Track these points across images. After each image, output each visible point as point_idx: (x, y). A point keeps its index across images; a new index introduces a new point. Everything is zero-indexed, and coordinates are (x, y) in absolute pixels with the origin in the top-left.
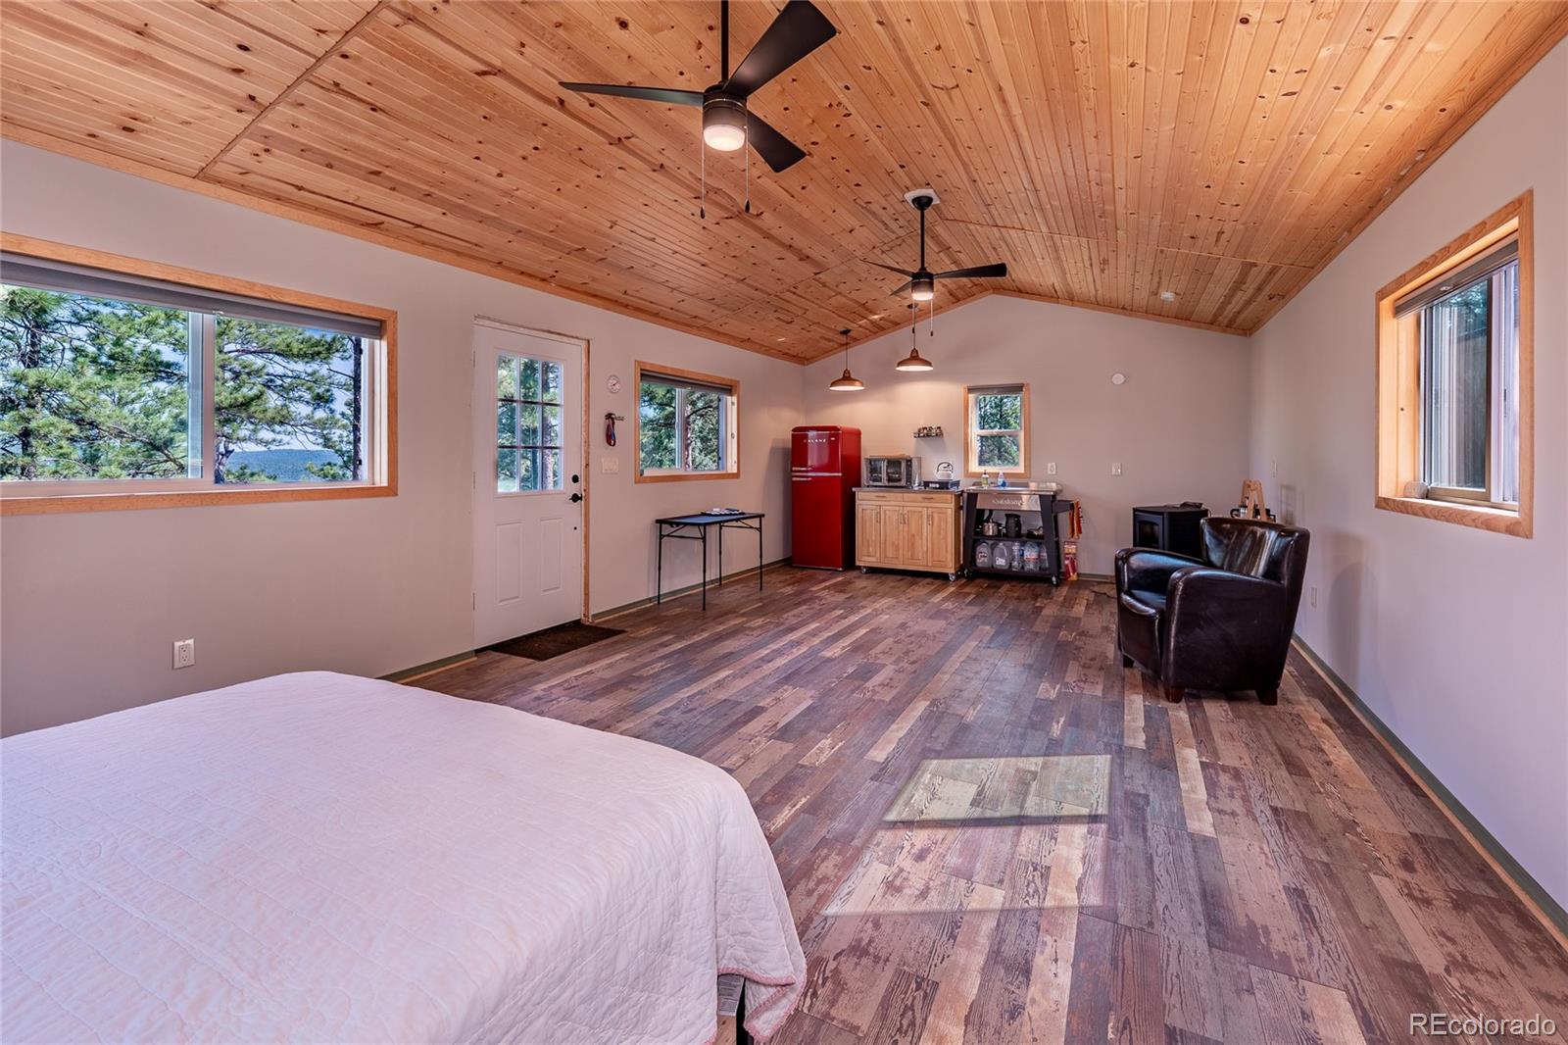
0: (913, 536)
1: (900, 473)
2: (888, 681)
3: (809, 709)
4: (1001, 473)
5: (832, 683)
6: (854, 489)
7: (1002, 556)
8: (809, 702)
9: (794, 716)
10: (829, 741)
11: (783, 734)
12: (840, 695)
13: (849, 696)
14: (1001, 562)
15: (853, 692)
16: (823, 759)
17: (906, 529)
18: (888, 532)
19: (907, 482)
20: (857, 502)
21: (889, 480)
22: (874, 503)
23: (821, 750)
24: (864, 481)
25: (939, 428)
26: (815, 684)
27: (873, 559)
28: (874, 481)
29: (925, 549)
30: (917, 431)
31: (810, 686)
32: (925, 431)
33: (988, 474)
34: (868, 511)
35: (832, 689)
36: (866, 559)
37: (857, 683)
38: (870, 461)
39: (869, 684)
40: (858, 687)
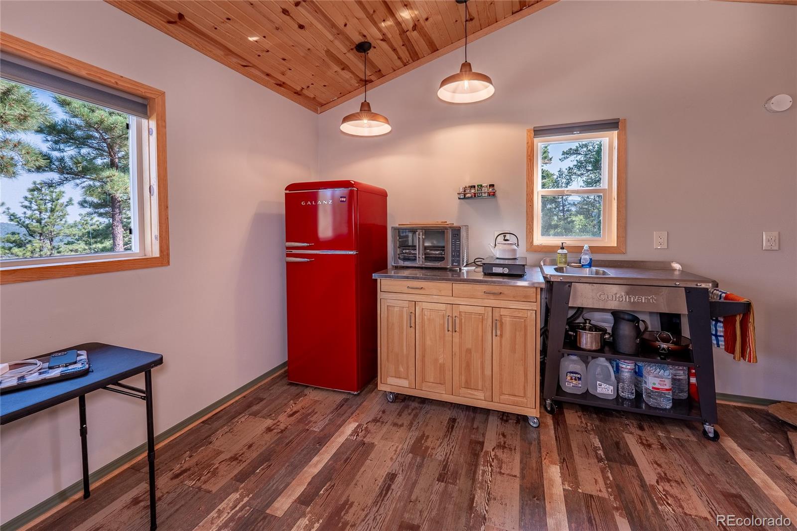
0: (469, 351)
1: (442, 248)
4: (586, 247)
6: (375, 276)
7: (606, 380)
14: (605, 390)
17: (456, 340)
18: (428, 343)
19: (453, 261)
20: (380, 295)
21: (428, 258)
22: (405, 297)
24: (391, 262)
25: (492, 186)
27: (405, 383)
28: (405, 259)
29: (488, 372)
30: (461, 190)
32: (473, 191)
33: (569, 248)
34: (396, 309)
36: (391, 380)
38: (398, 231)
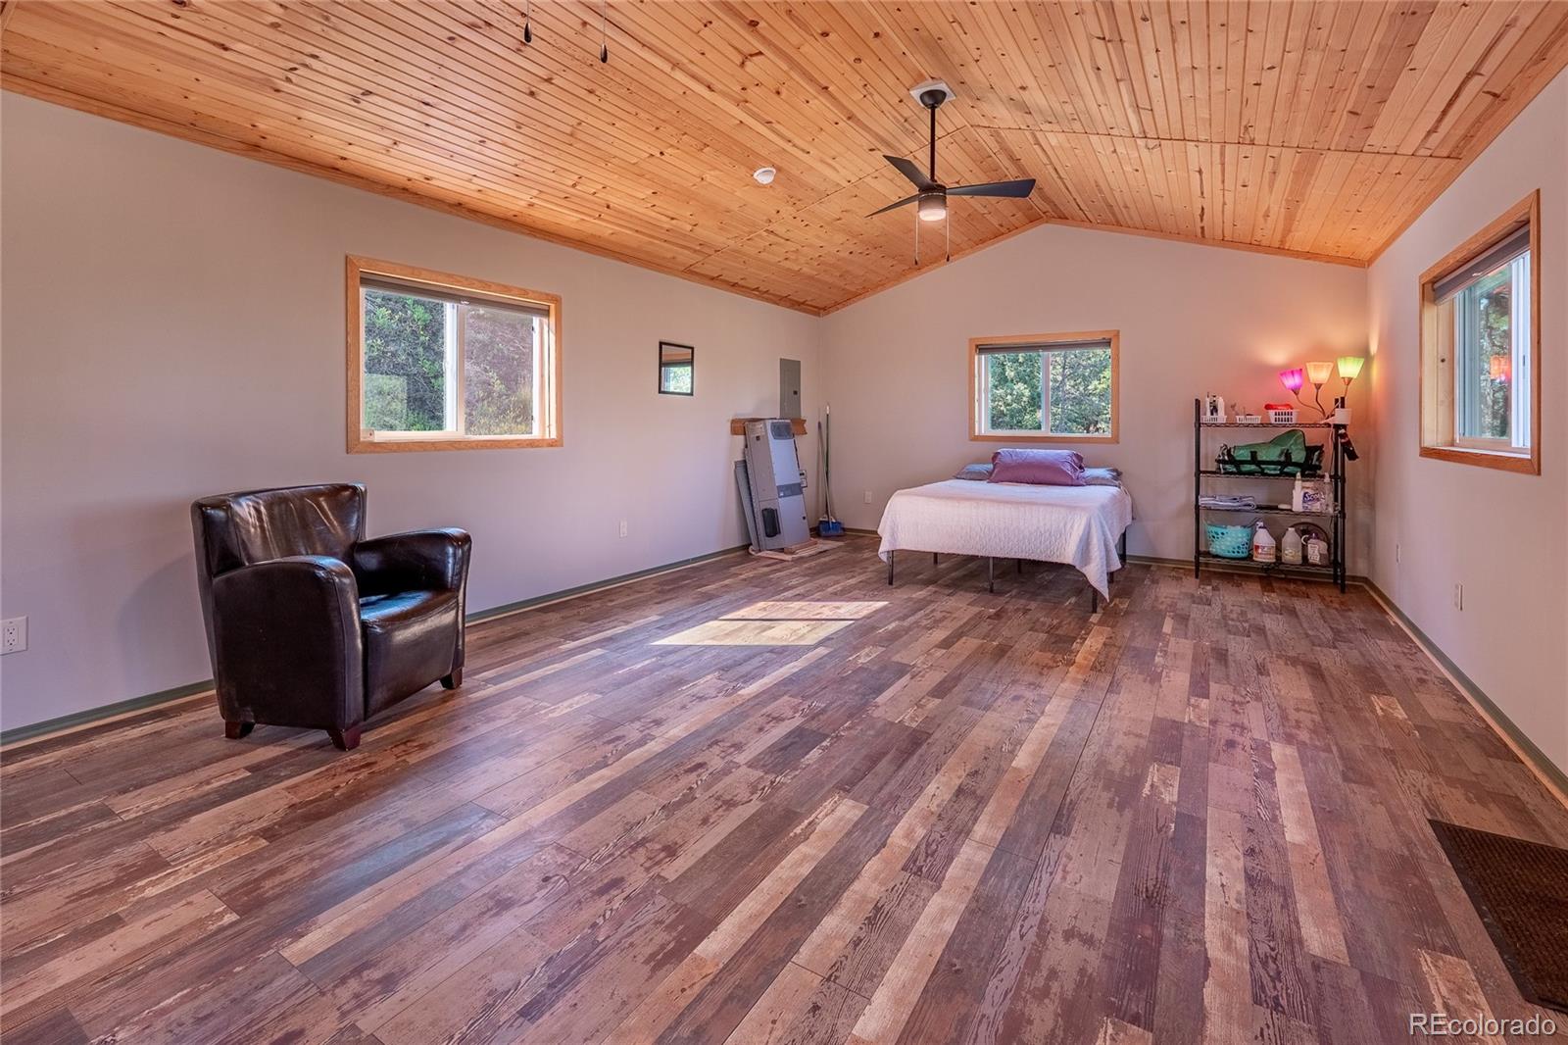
2: (767, 727)
3: (879, 691)
5: (849, 728)
8: (880, 700)
9: (895, 685)
10: (860, 661)
11: (902, 670)
12: (842, 706)
13: (832, 703)
15: (823, 711)
16: (867, 650)
23: (868, 655)
26: (872, 727)
31: (879, 724)
35: (850, 716)
37: (814, 725)
39: (797, 721)
40: (813, 718)
